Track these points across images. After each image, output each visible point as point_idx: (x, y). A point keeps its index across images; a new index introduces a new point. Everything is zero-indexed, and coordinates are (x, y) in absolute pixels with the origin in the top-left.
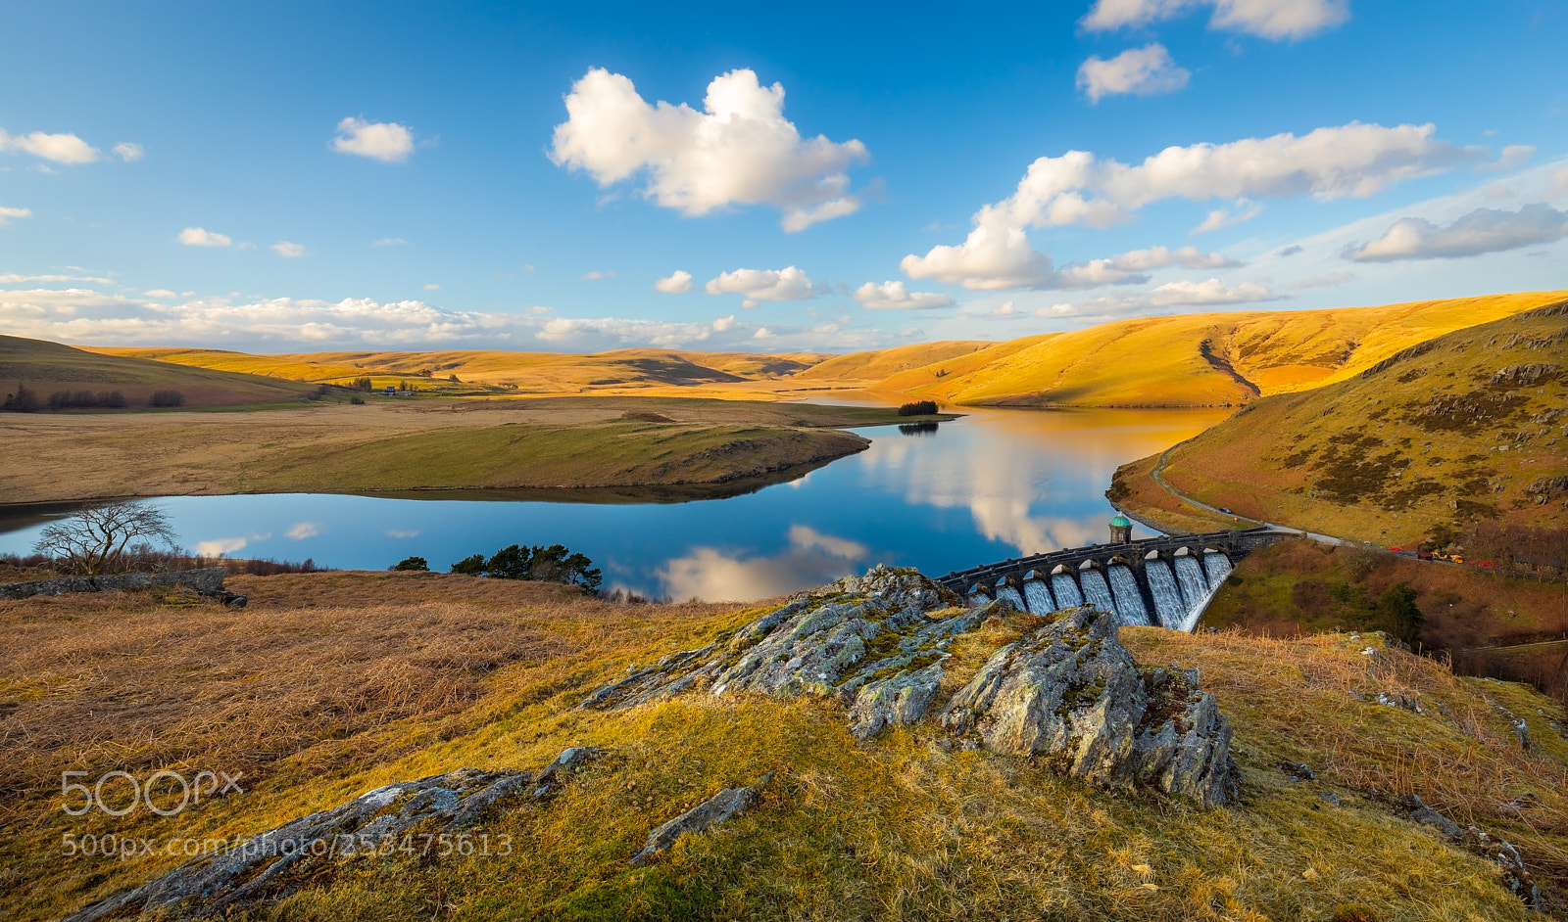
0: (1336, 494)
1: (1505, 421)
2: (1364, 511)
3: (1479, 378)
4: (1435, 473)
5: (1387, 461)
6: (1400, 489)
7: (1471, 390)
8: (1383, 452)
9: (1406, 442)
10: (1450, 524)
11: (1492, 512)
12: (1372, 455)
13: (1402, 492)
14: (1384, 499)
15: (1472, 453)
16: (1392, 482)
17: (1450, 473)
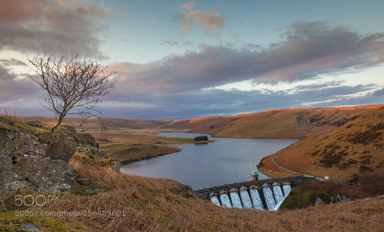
0: (326, 164)
1: (376, 140)
2: (334, 170)
3: (368, 127)
4: (355, 157)
5: (341, 153)
6: (344, 162)
7: (366, 130)
8: (340, 150)
9: (347, 147)
10: (358, 174)
11: (371, 170)
12: (337, 151)
13: (345, 163)
14: (340, 166)
15: (366, 151)
16: (342, 160)
17: (359, 157)
